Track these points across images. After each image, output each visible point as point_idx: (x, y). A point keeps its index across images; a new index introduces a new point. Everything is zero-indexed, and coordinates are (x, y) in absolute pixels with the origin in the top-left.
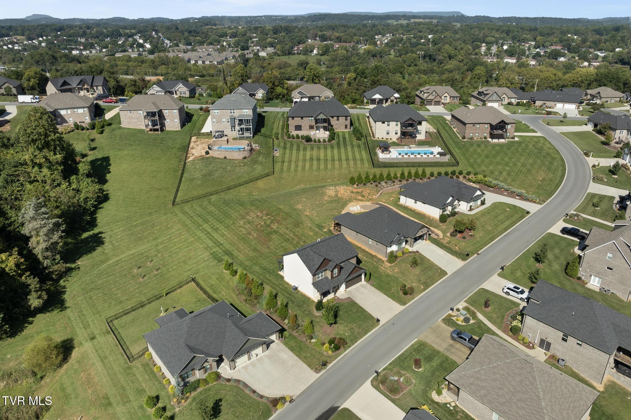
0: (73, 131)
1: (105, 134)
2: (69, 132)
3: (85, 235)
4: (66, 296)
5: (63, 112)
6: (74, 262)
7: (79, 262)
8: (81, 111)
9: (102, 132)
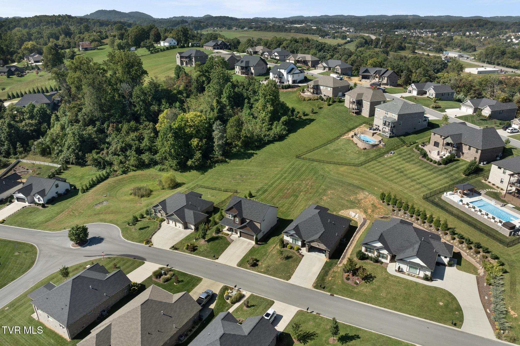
0: (317, 100)
1: (331, 106)
2: (315, 100)
3: (250, 152)
4: (210, 171)
5: (321, 88)
6: (231, 160)
7: (232, 161)
8: (329, 89)
9: (329, 105)
